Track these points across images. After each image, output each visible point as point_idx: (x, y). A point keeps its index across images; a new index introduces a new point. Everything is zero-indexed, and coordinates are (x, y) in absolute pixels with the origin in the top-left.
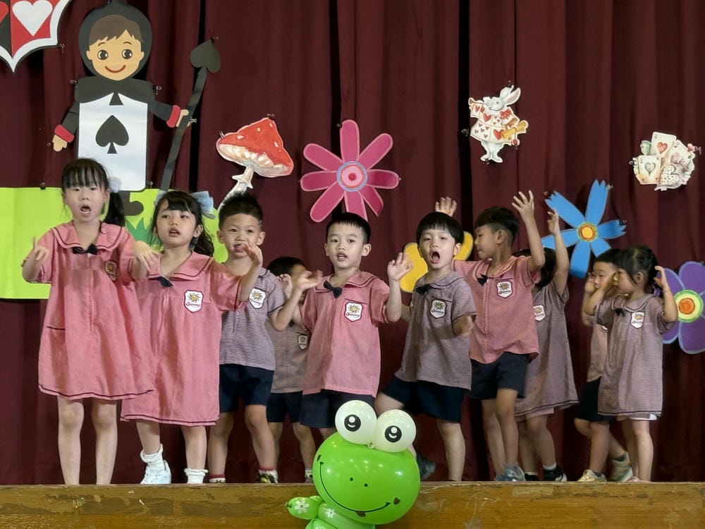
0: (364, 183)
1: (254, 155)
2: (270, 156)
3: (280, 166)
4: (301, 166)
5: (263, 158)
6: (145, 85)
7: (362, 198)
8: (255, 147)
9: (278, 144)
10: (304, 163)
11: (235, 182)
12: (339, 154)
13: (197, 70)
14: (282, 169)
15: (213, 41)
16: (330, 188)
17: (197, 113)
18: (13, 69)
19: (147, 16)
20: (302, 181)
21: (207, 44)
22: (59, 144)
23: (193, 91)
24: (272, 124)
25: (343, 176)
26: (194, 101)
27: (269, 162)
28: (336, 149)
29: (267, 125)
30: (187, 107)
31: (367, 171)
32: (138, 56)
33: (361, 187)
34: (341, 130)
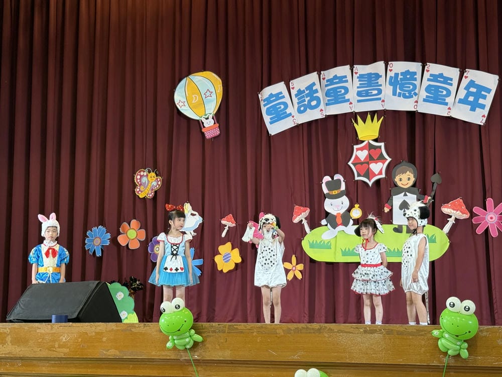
0: (496, 220)
1: (455, 212)
2: (461, 212)
3: (464, 215)
4: (472, 215)
5: (458, 212)
6: (415, 189)
7: (495, 225)
8: (455, 208)
9: (464, 207)
10: (473, 214)
11: (449, 221)
12: (486, 210)
13: (433, 183)
14: (466, 216)
15: (439, 173)
16: (483, 222)
17: (434, 198)
18: (370, 186)
19: (415, 166)
20: (473, 220)
21: (437, 174)
22: (386, 210)
23: (432, 190)
24: (461, 201)
25: (488, 218)
26: (433, 194)
27: (460, 214)
28: (485, 209)
29: (459, 201)
30: (430, 196)
31: (497, 216)
32: (413, 179)
33: (495, 221)
34: (487, 202)
